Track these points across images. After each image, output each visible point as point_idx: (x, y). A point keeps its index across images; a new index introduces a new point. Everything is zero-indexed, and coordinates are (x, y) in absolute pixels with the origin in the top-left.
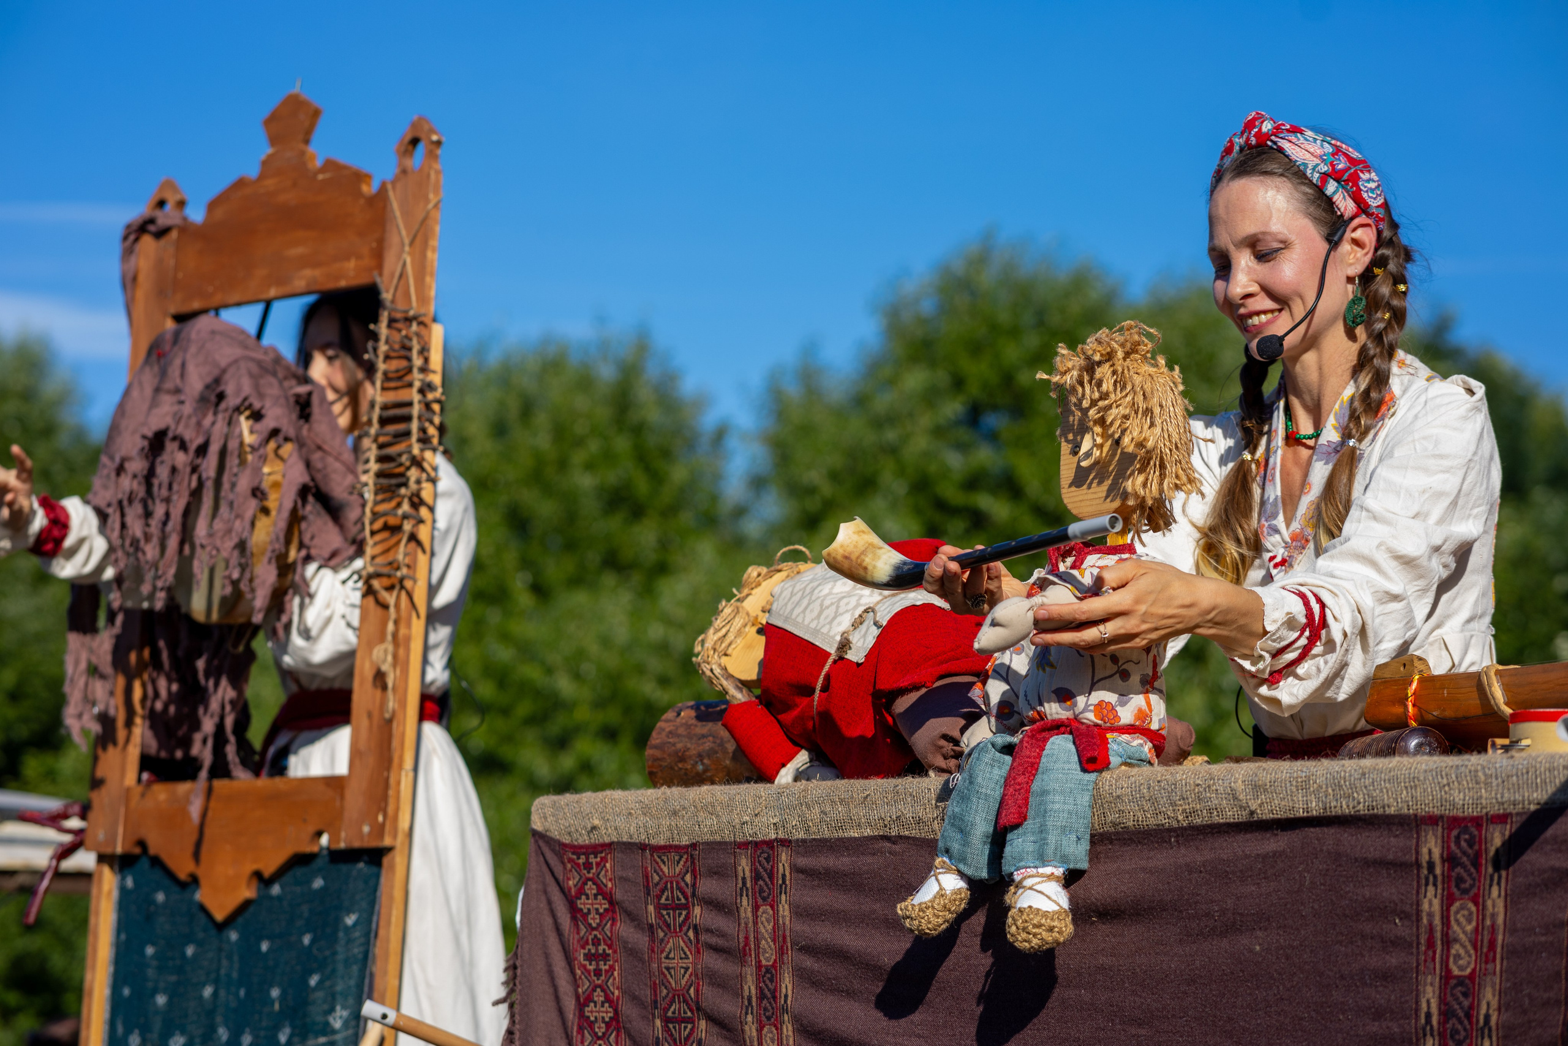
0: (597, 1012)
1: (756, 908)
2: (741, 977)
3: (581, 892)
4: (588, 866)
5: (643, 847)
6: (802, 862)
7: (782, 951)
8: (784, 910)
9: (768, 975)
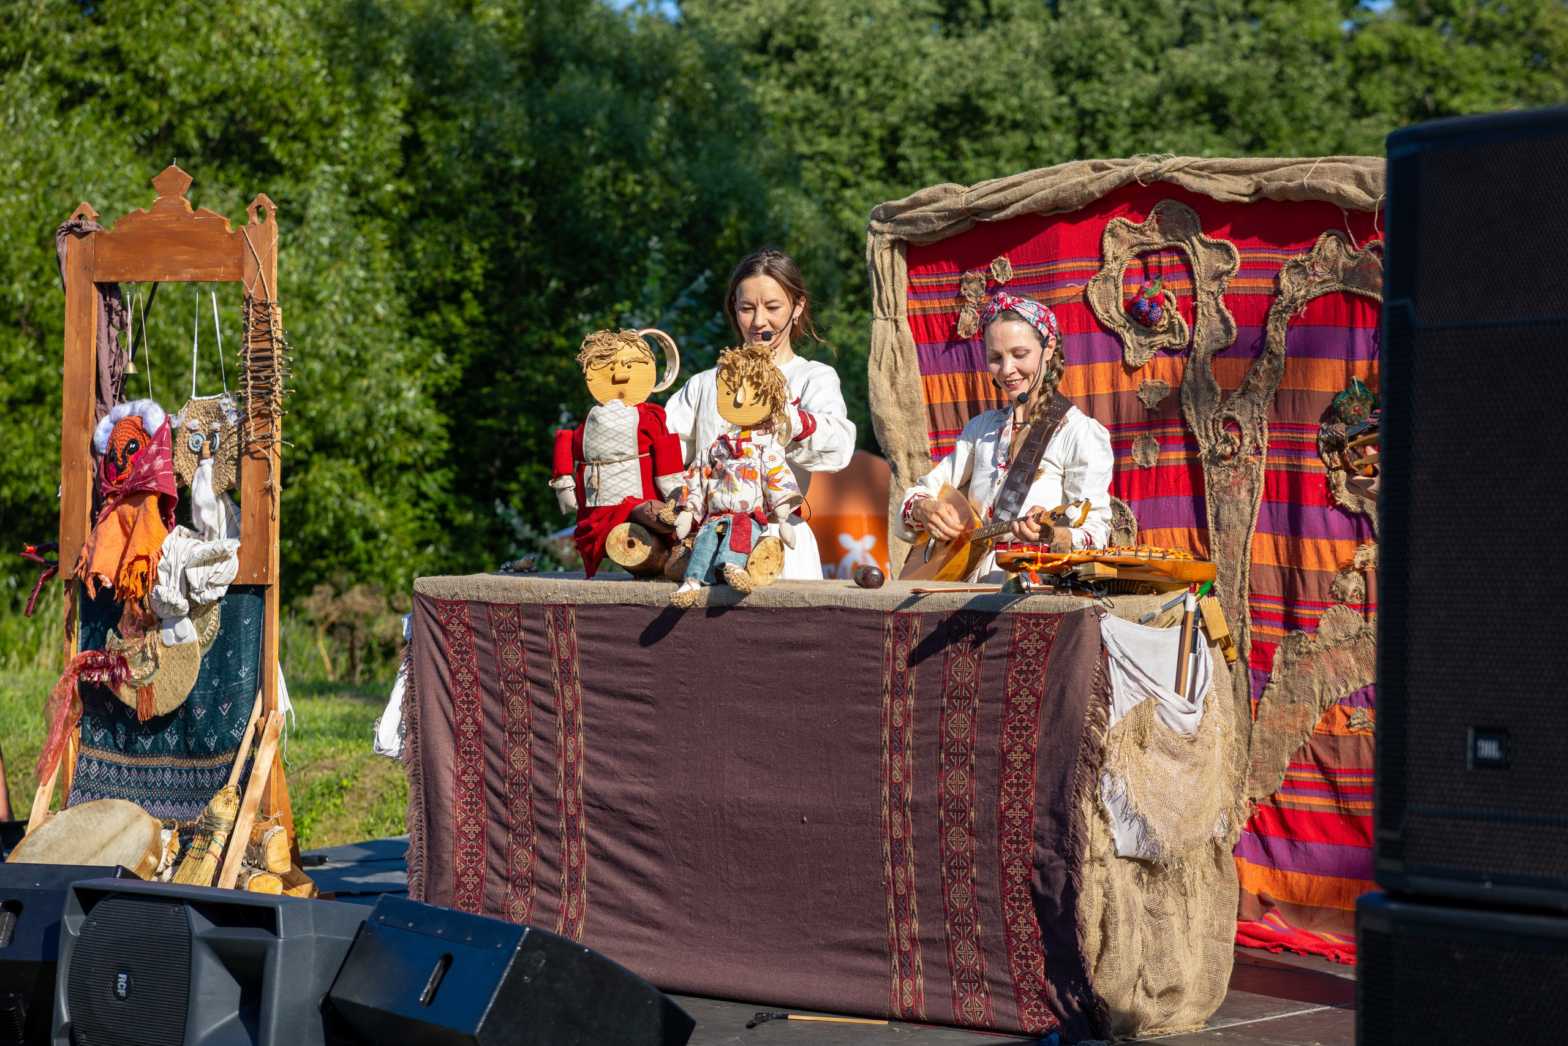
0: (465, 677)
1: (557, 634)
2: (551, 664)
3: (448, 622)
4: (453, 611)
5: (487, 604)
6: (582, 614)
7: (572, 653)
8: (573, 635)
9: (565, 664)
